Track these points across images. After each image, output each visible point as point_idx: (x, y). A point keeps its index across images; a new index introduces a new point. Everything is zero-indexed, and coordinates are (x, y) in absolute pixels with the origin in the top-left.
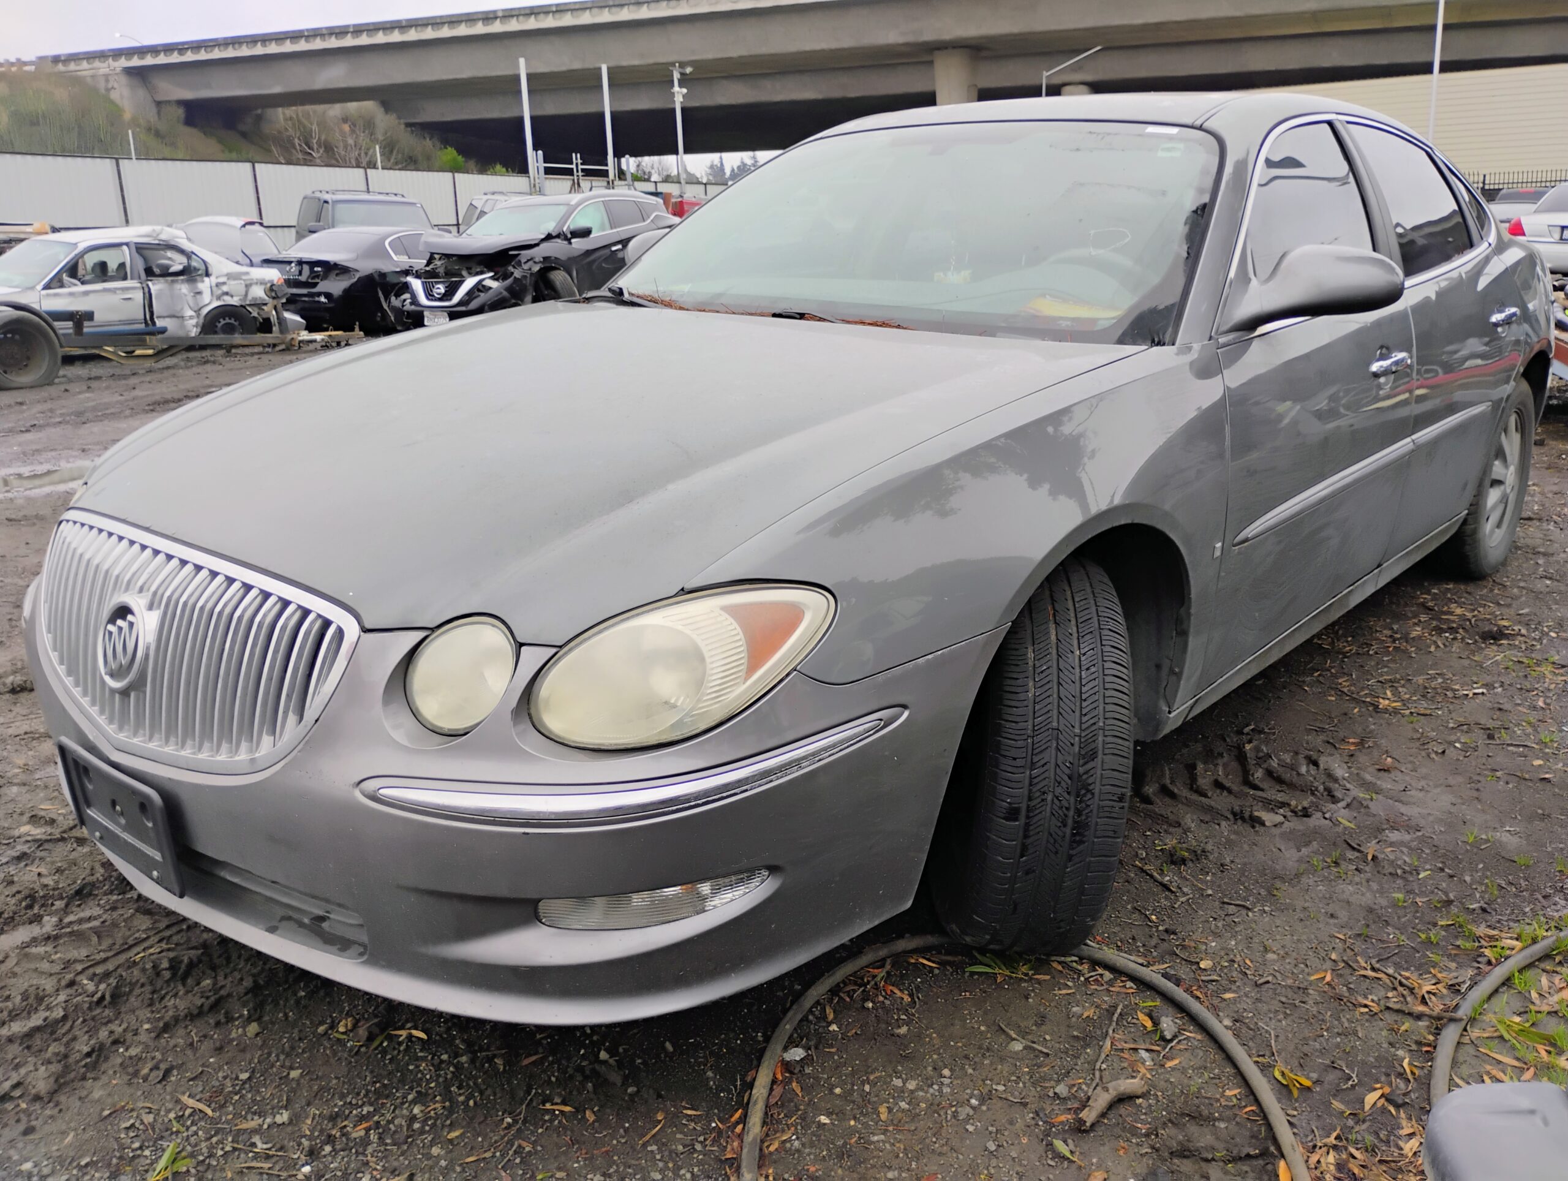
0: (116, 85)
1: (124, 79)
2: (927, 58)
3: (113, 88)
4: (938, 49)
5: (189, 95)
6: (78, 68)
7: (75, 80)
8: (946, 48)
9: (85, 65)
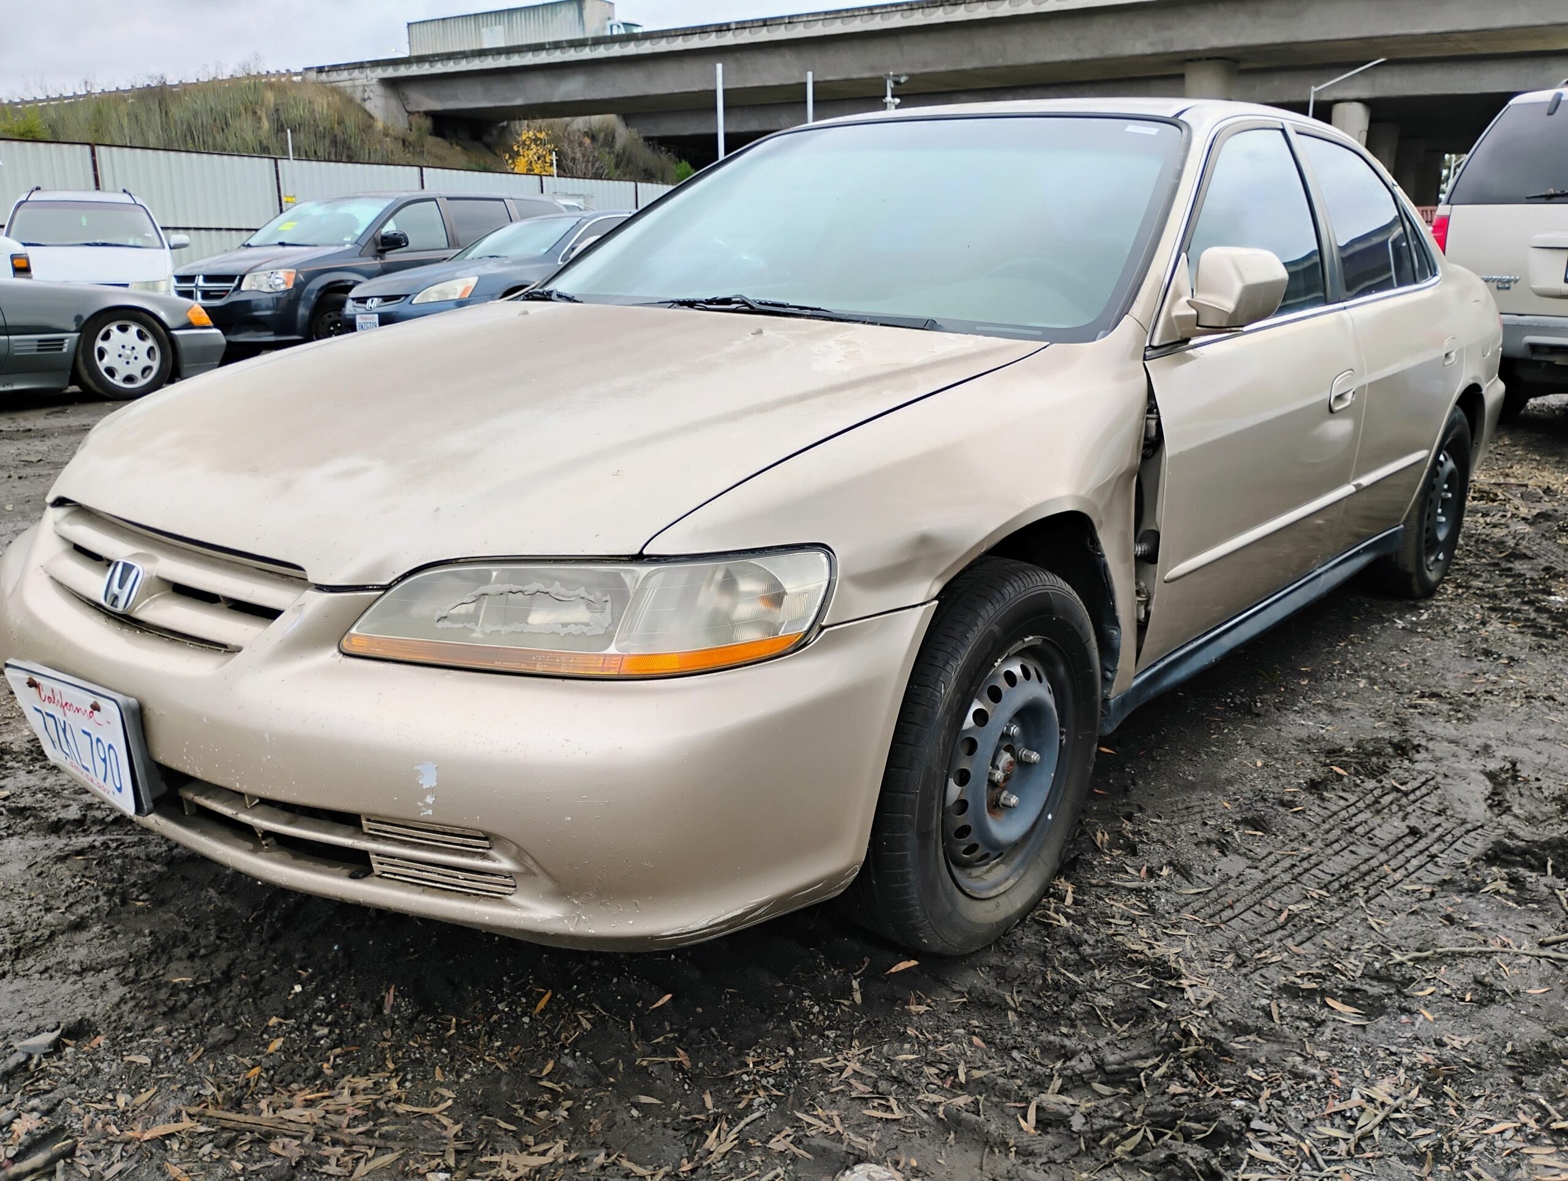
0: (371, 95)
1: (379, 90)
2: (1177, 70)
3: (369, 98)
4: (1191, 60)
5: (437, 106)
6: (339, 78)
7: (335, 90)
8: (1200, 59)
9: (345, 75)
